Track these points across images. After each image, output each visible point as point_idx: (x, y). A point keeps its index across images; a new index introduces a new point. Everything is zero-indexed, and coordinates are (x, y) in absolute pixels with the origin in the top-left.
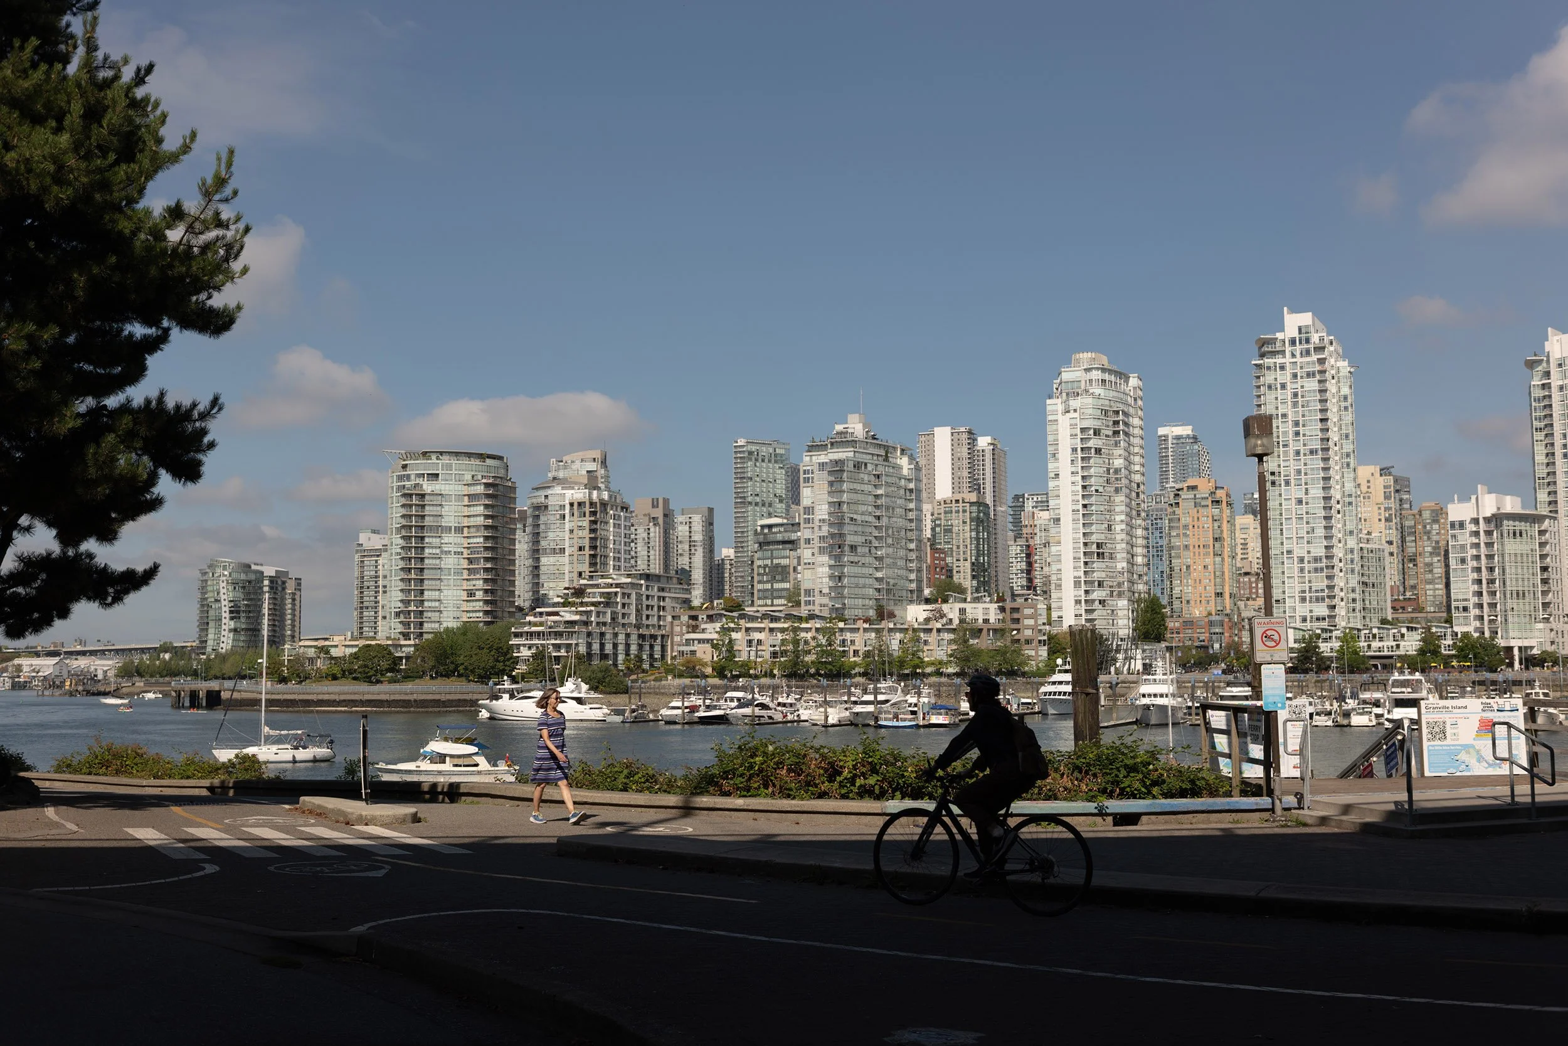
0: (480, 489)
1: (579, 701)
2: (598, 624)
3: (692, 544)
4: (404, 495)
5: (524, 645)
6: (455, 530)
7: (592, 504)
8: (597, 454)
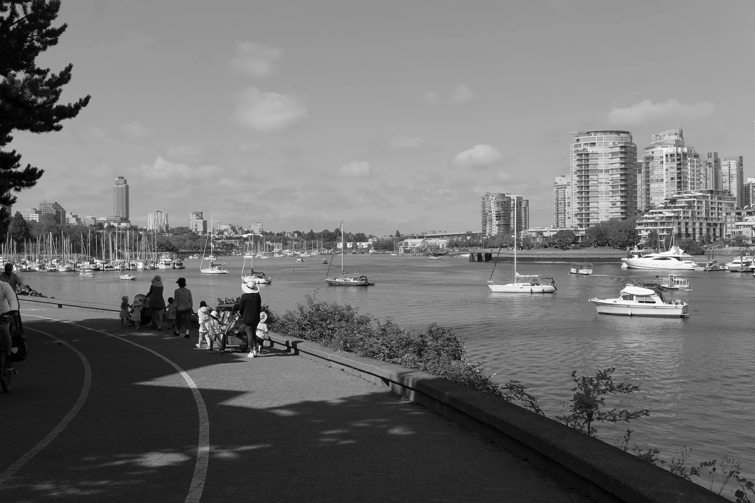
0: (618, 149)
1: (678, 259)
2: (684, 218)
3: (730, 176)
4: (578, 155)
5: (644, 230)
6: (605, 171)
7: (678, 155)
8: (678, 131)
